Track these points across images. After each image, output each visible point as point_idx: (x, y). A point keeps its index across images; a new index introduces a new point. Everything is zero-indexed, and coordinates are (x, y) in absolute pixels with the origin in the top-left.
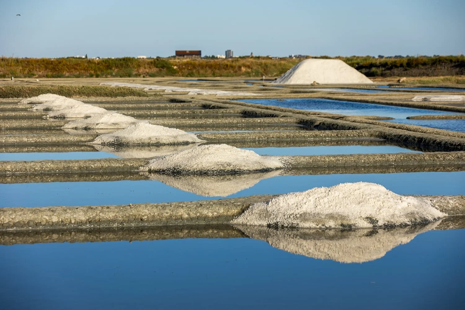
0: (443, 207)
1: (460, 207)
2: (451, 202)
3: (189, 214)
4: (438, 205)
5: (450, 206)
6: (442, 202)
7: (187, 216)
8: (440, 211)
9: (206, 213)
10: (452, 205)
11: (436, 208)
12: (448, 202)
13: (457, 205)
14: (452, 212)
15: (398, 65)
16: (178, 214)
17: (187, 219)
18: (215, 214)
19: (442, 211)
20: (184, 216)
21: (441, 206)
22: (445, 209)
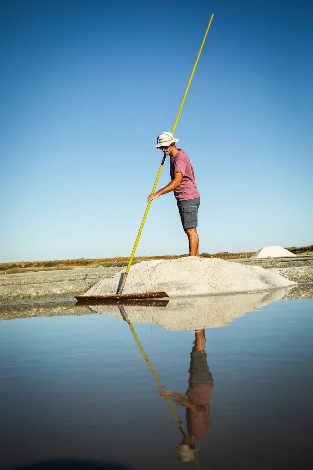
0: (293, 276)
1: (310, 276)
2: (301, 271)
3: (37, 293)
4: (287, 275)
5: (299, 275)
6: (291, 272)
7: (35, 294)
8: (290, 280)
9: (55, 291)
10: (301, 274)
11: (286, 277)
12: (298, 272)
13: (307, 273)
14: (302, 280)
15: (308, 249)
16: (28, 293)
17: (35, 298)
18: (64, 291)
19: (291, 280)
20: (33, 295)
21: (290, 275)
22: (295, 278)
